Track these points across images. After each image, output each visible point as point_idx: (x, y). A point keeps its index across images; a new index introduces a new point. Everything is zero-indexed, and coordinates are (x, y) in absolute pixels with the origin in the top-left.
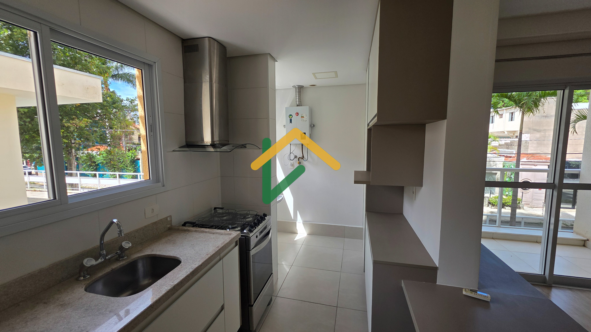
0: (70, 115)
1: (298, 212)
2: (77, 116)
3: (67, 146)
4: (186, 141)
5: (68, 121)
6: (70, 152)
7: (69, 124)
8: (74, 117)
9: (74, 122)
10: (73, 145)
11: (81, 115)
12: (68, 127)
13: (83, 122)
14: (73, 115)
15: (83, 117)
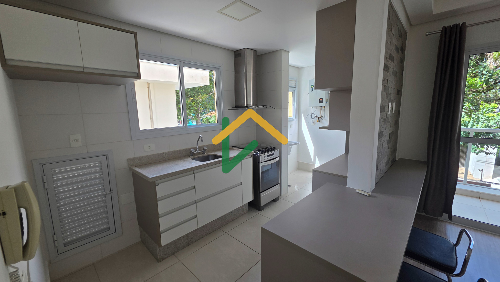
0: (198, 92)
1: (317, 157)
2: (201, 93)
3: (196, 112)
4: (235, 105)
5: (197, 97)
6: (198, 115)
7: (197, 98)
8: (200, 94)
9: (200, 97)
10: (199, 111)
11: (203, 93)
12: (197, 100)
13: (204, 97)
14: (199, 93)
15: (204, 94)
